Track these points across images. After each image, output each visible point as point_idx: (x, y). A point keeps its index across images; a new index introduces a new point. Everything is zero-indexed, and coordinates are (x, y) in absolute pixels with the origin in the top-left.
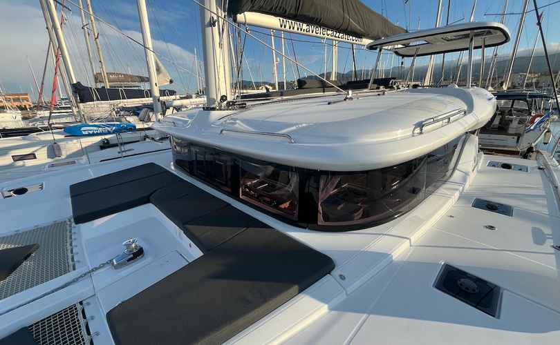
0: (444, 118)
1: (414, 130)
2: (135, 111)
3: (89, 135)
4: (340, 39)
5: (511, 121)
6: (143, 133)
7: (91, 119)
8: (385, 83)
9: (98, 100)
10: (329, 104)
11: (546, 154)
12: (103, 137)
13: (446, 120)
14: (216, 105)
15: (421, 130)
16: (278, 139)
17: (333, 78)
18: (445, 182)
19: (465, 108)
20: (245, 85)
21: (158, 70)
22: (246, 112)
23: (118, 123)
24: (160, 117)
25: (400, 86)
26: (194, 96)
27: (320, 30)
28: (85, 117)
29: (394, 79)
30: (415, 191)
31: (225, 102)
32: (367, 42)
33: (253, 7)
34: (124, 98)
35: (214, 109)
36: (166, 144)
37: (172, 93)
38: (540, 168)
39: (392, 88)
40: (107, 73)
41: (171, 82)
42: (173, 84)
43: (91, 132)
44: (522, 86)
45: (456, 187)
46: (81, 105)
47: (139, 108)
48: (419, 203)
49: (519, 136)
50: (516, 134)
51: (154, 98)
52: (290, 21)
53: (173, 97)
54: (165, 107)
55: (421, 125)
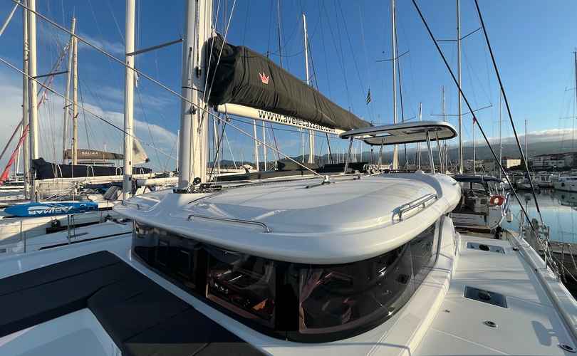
0: (419, 204)
1: (393, 217)
2: (101, 189)
3: (37, 216)
4: (315, 129)
5: (475, 201)
6: (105, 213)
7: (45, 197)
8: (359, 167)
9: (59, 176)
10: (307, 187)
11: (515, 234)
12: (54, 218)
13: (422, 206)
14: (188, 188)
15: (400, 216)
16: (253, 227)
17: (311, 161)
18: (431, 268)
19: (435, 193)
20: (226, 165)
21: (135, 149)
22: (221, 196)
23: (77, 202)
24: (128, 196)
25: (373, 171)
26: (171, 174)
27: (296, 121)
28: (38, 195)
29: (367, 163)
30: (404, 279)
31: (199, 185)
32: (339, 132)
33: (234, 100)
34: (91, 175)
35: (185, 192)
36: (128, 227)
37: (147, 171)
38: (514, 249)
39: (366, 172)
40: (78, 150)
41: (147, 160)
42: (149, 163)
43: (40, 212)
44: (472, 170)
45: (444, 274)
46: (37, 183)
47: (106, 186)
48: (410, 296)
49: (485, 215)
50: (482, 214)
51: (126, 176)
52: (269, 113)
53: (148, 175)
54: (136, 185)
55: (399, 211)
